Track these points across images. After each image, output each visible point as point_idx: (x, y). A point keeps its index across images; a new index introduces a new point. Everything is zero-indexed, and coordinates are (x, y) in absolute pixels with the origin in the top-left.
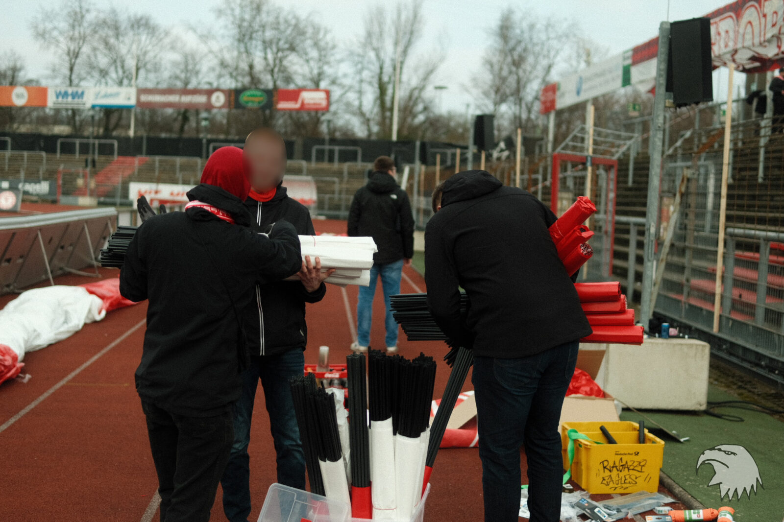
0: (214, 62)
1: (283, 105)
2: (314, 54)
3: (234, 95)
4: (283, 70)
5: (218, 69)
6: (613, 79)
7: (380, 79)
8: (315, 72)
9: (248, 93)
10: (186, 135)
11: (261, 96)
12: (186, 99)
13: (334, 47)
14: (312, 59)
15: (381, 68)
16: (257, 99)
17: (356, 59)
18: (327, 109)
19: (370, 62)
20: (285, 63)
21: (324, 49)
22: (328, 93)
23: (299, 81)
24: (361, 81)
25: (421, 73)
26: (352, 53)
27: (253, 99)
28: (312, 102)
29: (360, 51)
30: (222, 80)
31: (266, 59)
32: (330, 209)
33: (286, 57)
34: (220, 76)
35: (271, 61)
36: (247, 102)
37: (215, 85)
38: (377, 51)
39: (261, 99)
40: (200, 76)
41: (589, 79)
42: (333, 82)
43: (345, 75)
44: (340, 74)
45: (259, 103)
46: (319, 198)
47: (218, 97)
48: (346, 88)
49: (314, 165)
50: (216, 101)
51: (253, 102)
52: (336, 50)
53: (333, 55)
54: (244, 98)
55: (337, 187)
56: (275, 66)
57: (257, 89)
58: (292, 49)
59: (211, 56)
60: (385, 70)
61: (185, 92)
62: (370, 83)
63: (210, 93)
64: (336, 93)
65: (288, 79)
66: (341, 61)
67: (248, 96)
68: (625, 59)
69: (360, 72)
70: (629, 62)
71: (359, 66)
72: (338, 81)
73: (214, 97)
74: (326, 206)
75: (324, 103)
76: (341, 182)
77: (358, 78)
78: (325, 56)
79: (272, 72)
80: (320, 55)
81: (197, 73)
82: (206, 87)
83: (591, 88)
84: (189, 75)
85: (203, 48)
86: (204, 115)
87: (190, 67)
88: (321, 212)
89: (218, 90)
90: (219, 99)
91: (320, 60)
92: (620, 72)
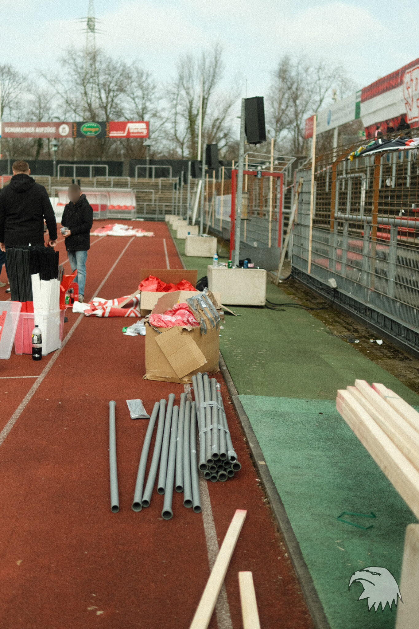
0: (61, 101)
1: (113, 134)
2: (139, 93)
3: (76, 127)
4: (114, 105)
5: (65, 106)
6: (350, 113)
7: (190, 112)
8: (140, 107)
9: (86, 125)
10: (40, 158)
11: (97, 127)
12: (40, 130)
13: (154, 87)
14: (137, 96)
15: (191, 103)
16: (93, 130)
17: (172, 96)
18: (148, 136)
19: (183, 99)
20: (116, 100)
21: (147, 89)
22: (148, 124)
23: (128, 114)
24: (176, 114)
25: (222, 106)
26: (168, 92)
27: (89, 129)
28: (135, 131)
29: (175, 90)
30: (68, 115)
31: (100, 98)
32: (147, 213)
33: (117, 95)
34: (66, 112)
35: (104, 100)
36: (86, 132)
37: (62, 118)
38: (187, 90)
39: (97, 129)
40: (50, 112)
41: (335, 112)
42: (154, 115)
43: (164, 109)
44: (159, 109)
45: (96, 132)
46: (138, 205)
47: (64, 128)
48: (164, 120)
49: (136, 180)
50: (62, 132)
51: (91, 132)
52: (156, 90)
53: (153, 93)
54: (83, 129)
55: (153, 196)
56: (107, 102)
57: (94, 121)
58: (121, 90)
59: (58, 96)
60: (194, 106)
61: (40, 124)
62: (183, 115)
63: (58, 125)
64: (155, 123)
65: (119, 113)
66: (160, 98)
67: (88, 127)
68: (357, 97)
69: (175, 106)
70: (359, 99)
71: (175, 102)
72: (158, 114)
73: (61, 129)
74: (145, 211)
75: (145, 132)
76: (156, 193)
77: (174, 111)
78: (147, 94)
79: (105, 108)
80: (144, 94)
81: (49, 109)
82: (55, 120)
83: (336, 119)
84: (42, 111)
85: (52, 90)
86: (54, 142)
87: (42, 105)
88: (140, 215)
89: (64, 123)
90: (65, 130)
91: (143, 98)
92: (354, 108)
